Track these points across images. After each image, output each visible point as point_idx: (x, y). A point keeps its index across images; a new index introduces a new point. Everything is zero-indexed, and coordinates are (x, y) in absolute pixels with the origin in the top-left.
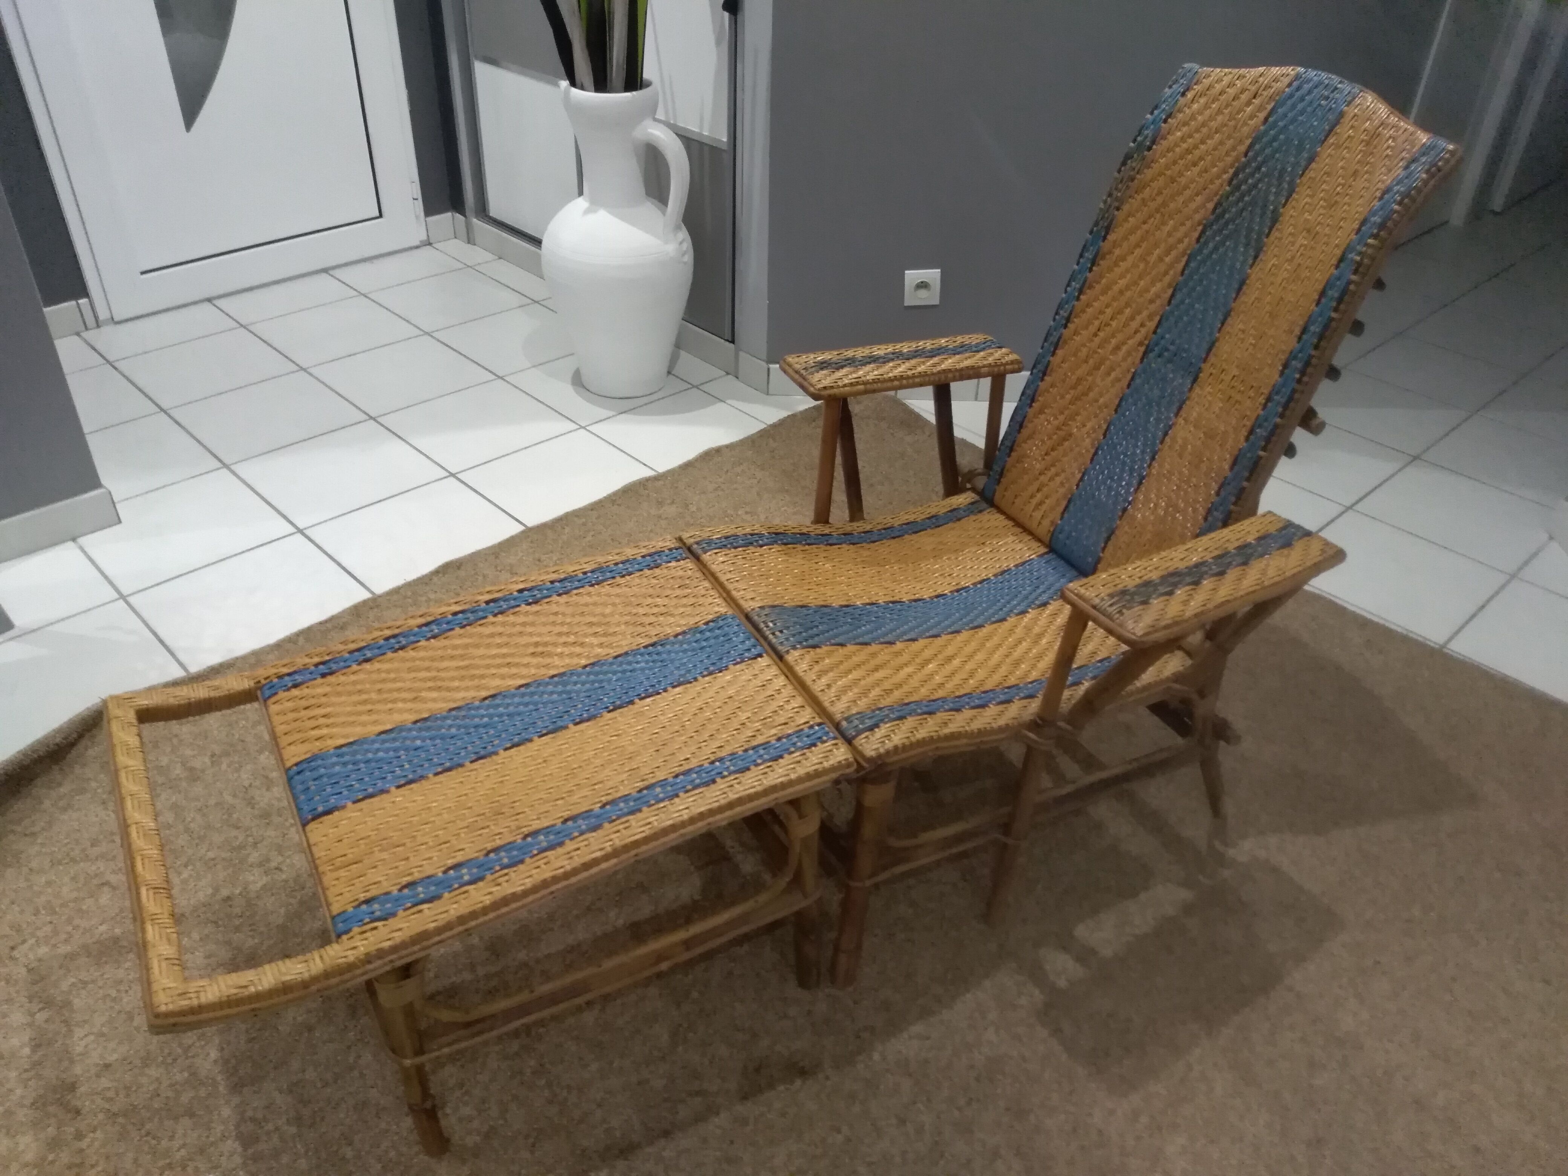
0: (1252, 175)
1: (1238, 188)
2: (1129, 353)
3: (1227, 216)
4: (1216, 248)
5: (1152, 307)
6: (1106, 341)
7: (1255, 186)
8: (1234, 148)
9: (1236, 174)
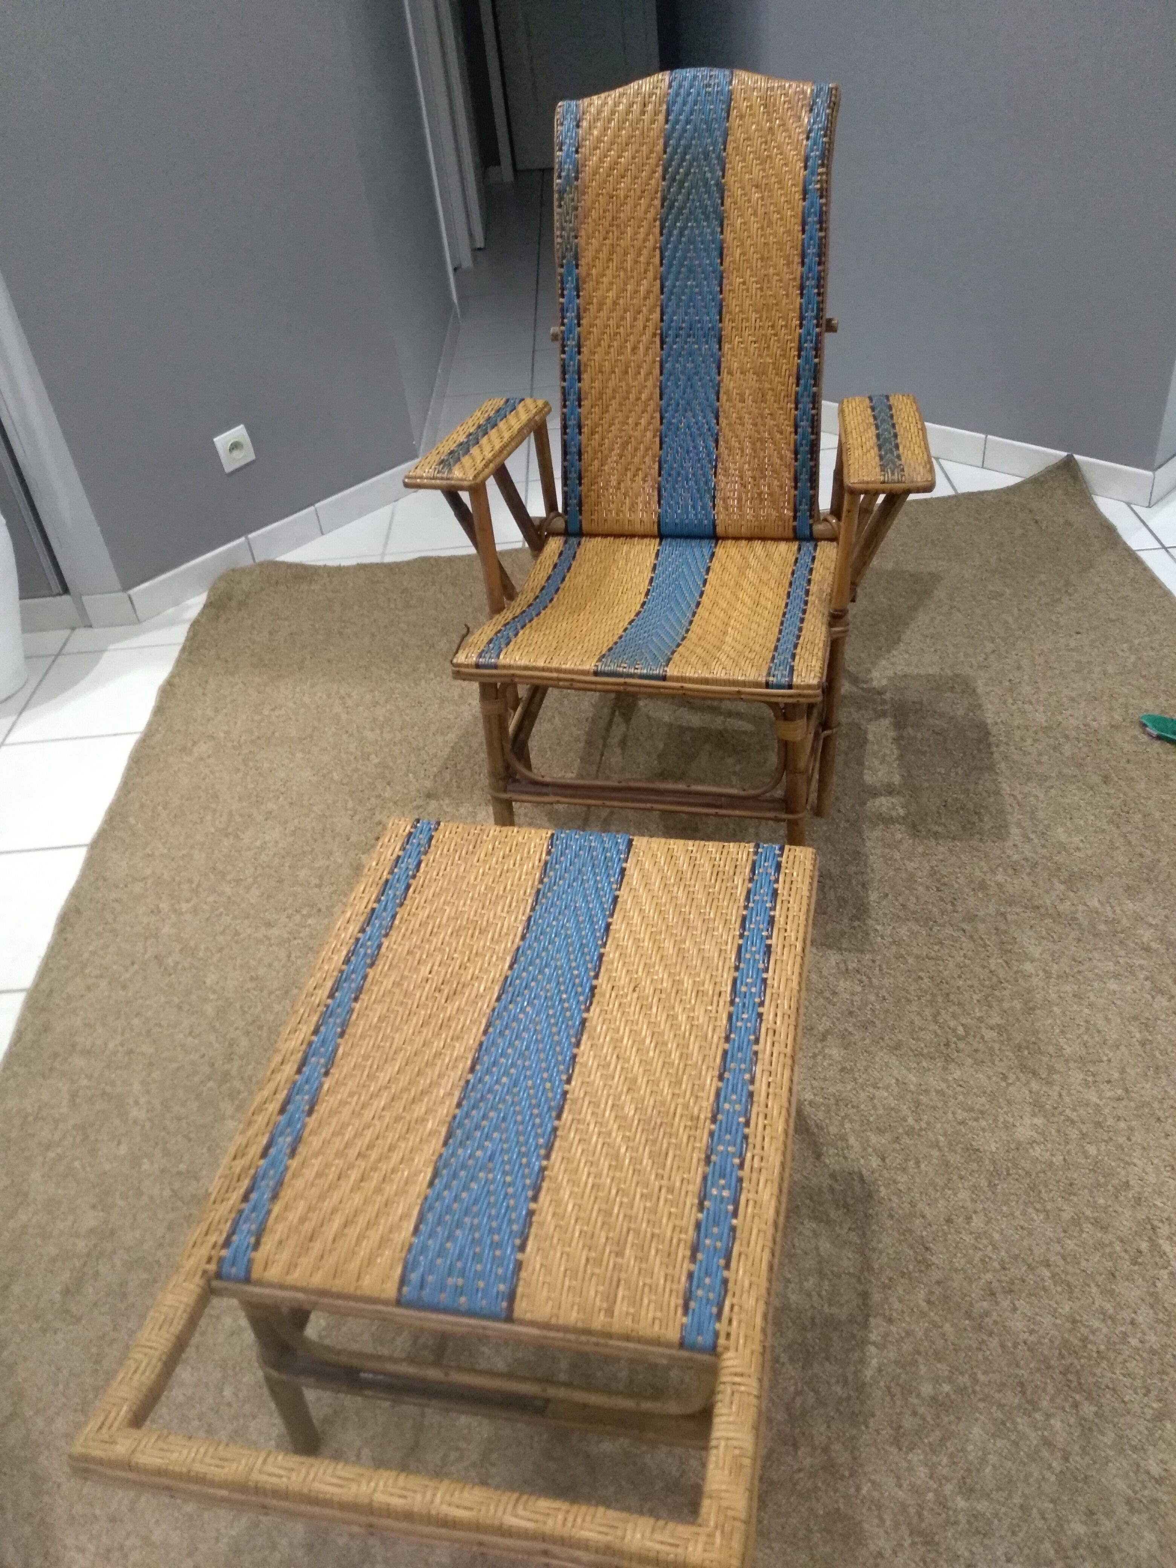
0: (680, 166)
1: (673, 179)
2: (647, 349)
3: (676, 204)
4: (681, 234)
5: (650, 302)
6: (622, 347)
7: (687, 174)
8: (651, 152)
9: (665, 171)
